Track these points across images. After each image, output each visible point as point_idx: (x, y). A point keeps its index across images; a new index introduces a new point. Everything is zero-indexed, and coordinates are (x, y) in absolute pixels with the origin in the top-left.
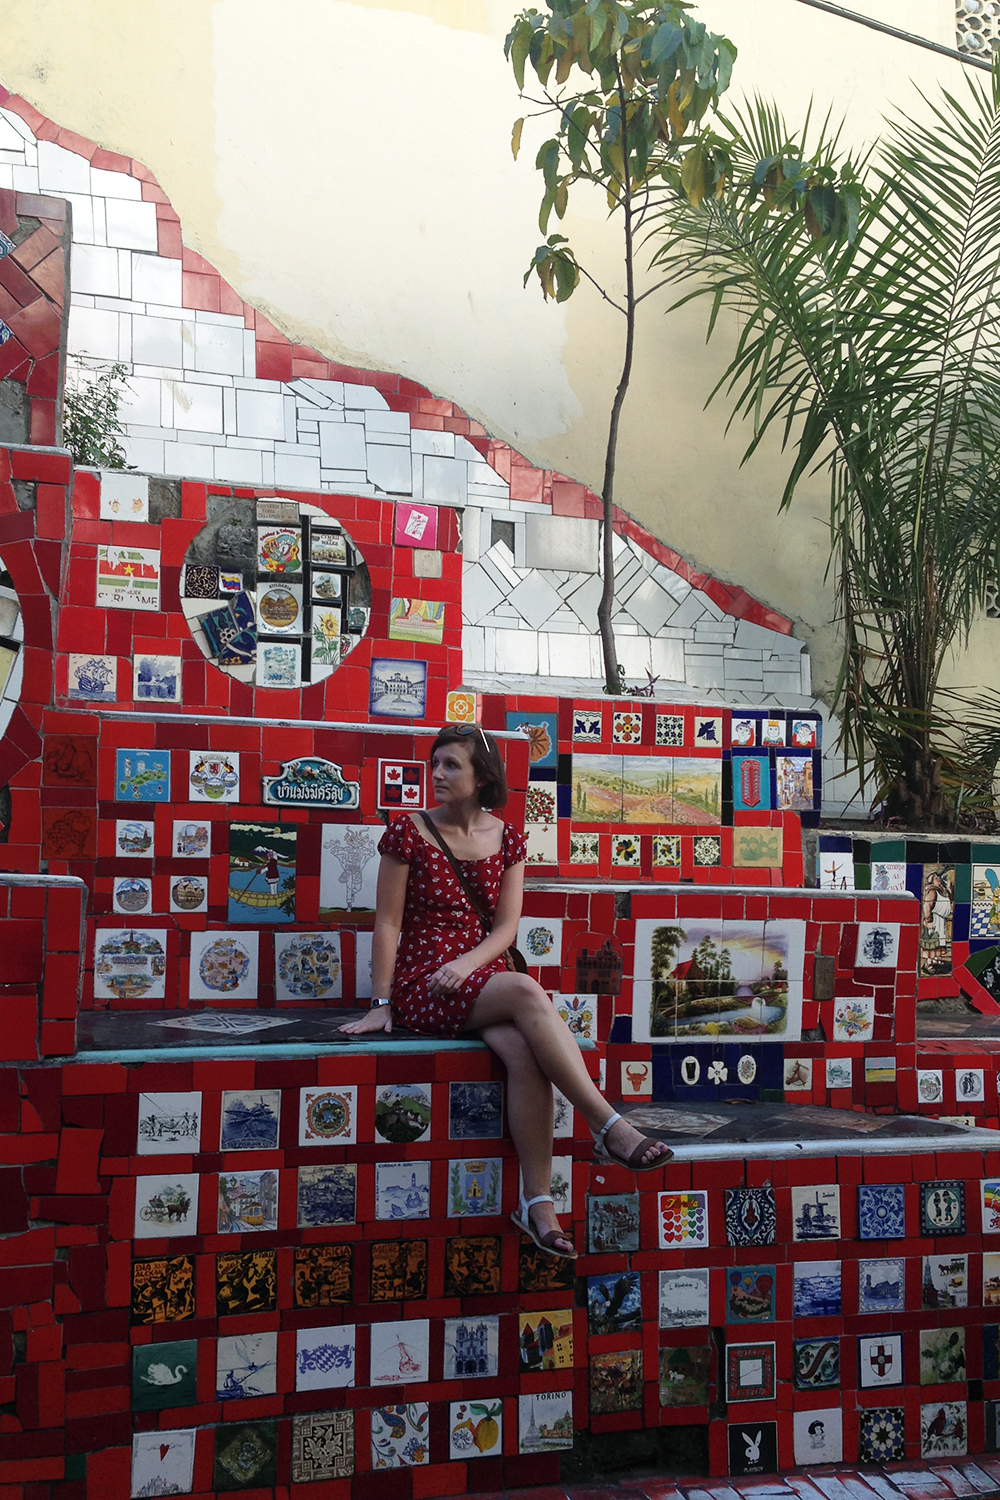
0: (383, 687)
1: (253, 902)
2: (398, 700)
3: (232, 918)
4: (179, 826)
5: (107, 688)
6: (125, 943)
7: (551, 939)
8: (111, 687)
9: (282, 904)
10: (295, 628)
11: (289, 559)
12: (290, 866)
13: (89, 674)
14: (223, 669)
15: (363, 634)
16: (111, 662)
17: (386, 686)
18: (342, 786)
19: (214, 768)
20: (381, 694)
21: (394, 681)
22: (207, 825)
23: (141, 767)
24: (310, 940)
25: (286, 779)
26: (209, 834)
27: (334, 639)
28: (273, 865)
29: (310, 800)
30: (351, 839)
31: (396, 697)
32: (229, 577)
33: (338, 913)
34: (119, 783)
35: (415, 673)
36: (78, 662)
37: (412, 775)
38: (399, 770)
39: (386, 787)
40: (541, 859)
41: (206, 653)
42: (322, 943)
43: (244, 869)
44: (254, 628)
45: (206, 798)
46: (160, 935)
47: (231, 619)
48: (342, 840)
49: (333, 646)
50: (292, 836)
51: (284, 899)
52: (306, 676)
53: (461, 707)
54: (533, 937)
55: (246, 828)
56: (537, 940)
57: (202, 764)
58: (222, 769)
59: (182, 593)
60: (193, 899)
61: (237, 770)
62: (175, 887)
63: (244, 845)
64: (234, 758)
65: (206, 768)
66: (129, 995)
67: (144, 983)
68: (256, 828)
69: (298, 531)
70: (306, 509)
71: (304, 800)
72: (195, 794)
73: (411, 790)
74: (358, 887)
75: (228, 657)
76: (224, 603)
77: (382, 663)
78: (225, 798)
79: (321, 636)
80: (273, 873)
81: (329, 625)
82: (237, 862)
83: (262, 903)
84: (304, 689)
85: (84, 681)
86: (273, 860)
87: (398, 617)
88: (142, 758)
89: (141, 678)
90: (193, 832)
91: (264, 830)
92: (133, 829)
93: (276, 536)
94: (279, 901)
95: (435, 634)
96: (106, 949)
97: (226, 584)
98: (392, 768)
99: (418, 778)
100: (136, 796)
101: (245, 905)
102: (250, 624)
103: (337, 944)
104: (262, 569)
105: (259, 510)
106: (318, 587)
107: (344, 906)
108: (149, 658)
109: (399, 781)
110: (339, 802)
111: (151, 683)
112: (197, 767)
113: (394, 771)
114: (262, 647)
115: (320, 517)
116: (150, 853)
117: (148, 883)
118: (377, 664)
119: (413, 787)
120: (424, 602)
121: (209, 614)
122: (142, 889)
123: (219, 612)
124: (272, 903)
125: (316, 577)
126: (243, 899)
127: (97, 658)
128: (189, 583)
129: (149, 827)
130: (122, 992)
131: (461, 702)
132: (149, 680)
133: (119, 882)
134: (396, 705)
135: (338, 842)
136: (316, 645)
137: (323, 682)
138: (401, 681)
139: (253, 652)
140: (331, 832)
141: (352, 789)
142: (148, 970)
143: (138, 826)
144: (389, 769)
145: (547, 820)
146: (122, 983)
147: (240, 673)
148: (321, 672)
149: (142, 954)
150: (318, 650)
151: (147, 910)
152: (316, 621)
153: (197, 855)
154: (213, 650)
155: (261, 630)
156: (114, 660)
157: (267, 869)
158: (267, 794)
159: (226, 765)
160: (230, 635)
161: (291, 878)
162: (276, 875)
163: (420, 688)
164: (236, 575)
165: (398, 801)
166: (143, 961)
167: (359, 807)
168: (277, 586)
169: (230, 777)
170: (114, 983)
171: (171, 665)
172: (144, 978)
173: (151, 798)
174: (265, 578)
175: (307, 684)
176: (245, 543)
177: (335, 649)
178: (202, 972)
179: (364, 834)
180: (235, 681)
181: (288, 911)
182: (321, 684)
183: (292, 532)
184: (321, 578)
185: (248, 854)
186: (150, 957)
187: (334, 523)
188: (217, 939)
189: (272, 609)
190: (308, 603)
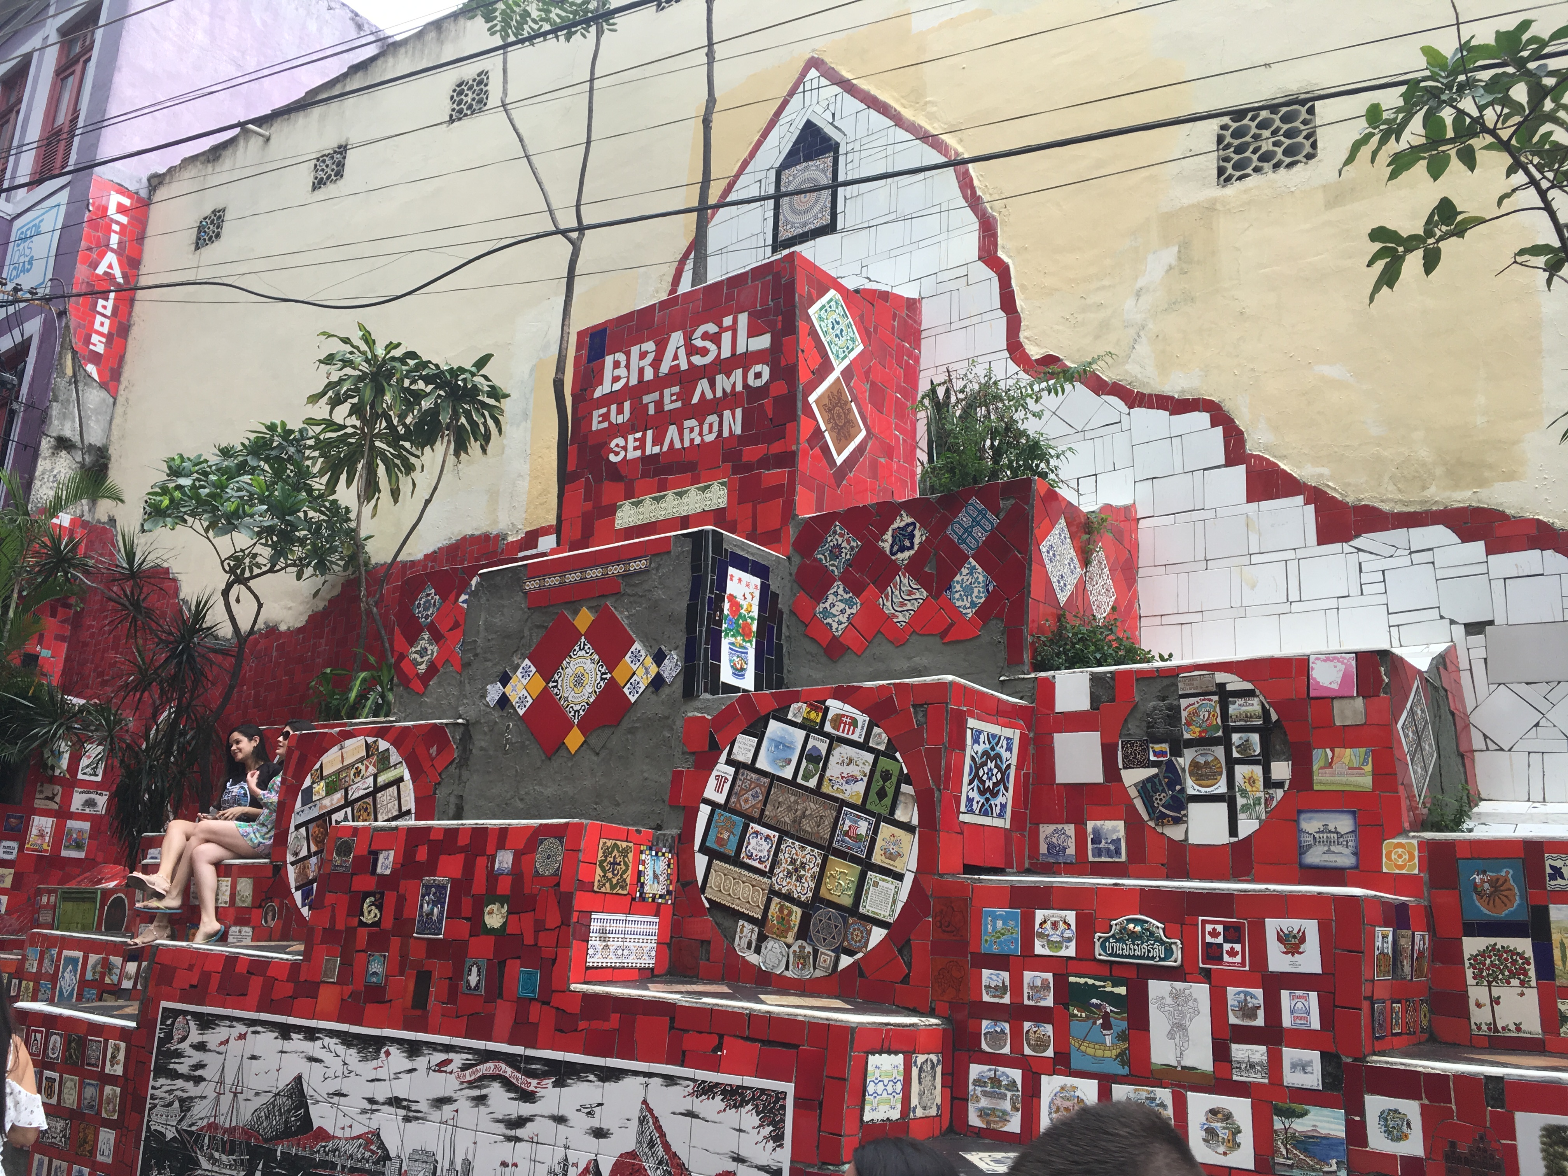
0: (1311, 839)
1: (1090, 1051)
2: (1329, 852)
3: (1074, 1065)
4: (1028, 976)
5: (1069, 852)
6: (990, 1079)
7: (1409, 1125)
8: (1071, 851)
9: (1117, 1056)
10: (1221, 787)
11: (1210, 725)
12: (1122, 1019)
13: (1054, 840)
14: (1159, 830)
15: (1286, 787)
16: (1070, 829)
17: (1315, 838)
18: (1162, 943)
19: (1055, 925)
20: (1310, 846)
21: (1322, 832)
22: (1049, 976)
23: (999, 924)
24: (1144, 1095)
25: (1113, 936)
26: (1051, 985)
27: (1258, 795)
28: (1106, 1017)
29: (1134, 957)
30: (1176, 996)
31: (1326, 848)
32: (1158, 747)
33: (1168, 1069)
34: (984, 938)
35: (1344, 824)
36: (1046, 830)
37: (1233, 934)
38: (1220, 928)
39: (1208, 946)
40: (1518, 1028)
41: (1146, 817)
42: (1155, 1099)
43: (1082, 1020)
44: (1183, 790)
45: (1047, 952)
46: (1016, 1075)
47: (1161, 785)
48: (1167, 996)
49: (1257, 802)
50: (1122, 990)
51: (1119, 1051)
52: (1233, 831)
53: (1400, 856)
54: (1386, 1120)
55: (1082, 981)
56: (1391, 1124)
57: (1045, 922)
58: (1061, 926)
59: (1120, 766)
60: (1041, 1045)
61: (1073, 927)
62: (1028, 1032)
63: (1082, 995)
64: (1071, 916)
65: (1048, 925)
66: (993, 1126)
67: (1004, 1117)
68: (1091, 982)
69: (1216, 698)
70: (1221, 677)
71: (1129, 957)
72: (1040, 949)
73: (1232, 948)
74: (1186, 1044)
75: (1161, 819)
76: (1154, 771)
77: (1309, 815)
78: (1063, 953)
79: (1244, 793)
80: (1107, 1025)
81: (1252, 781)
82: (1076, 1012)
83: (1099, 1053)
84: (1233, 844)
85: (1050, 846)
86: (1106, 1012)
87: (1321, 768)
88: (1001, 916)
89: (1093, 842)
90: (1038, 983)
91: (1098, 983)
92: (994, 977)
93: (1197, 705)
94: (1114, 1053)
95: (1365, 781)
96: (978, 1082)
97: (1156, 754)
98: (1212, 926)
99: (1239, 937)
100: (995, 949)
101: (1085, 1053)
102: (1178, 787)
103: (1169, 1102)
104: (1187, 736)
105: (1180, 685)
106: (1237, 747)
107: (1175, 1064)
108: (1099, 823)
109: (1220, 940)
110: (1161, 959)
111: (1101, 846)
112: (1041, 924)
113: (1214, 929)
114: (1193, 808)
115: (1234, 683)
116: (1006, 1000)
117: (1007, 1026)
118: (1303, 816)
119: (1235, 946)
120: (1348, 750)
121: (1143, 781)
122: (1002, 1031)
123: (1150, 779)
124: (1108, 1054)
125: (1236, 738)
126: (1083, 1048)
127: (1060, 827)
128: (1125, 757)
129: (1005, 975)
130: (988, 1123)
131: (1400, 850)
132: (1100, 843)
133: (986, 1025)
134: (1326, 857)
135: (1163, 998)
136: (1240, 801)
137: (1250, 836)
138: (1330, 832)
139: (1183, 812)
140: (1157, 989)
141: (1173, 947)
142: (1007, 1105)
143: (998, 975)
144: (1209, 928)
145: (1522, 983)
146: (988, 1115)
147: (1175, 833)
148: (1247, 827)
149: (1003, 1090)
150: (1243, 806)
151: (1006, 1050)
152: (1239, 779)
153: (1042, 1003)
154: (1149, 814)
155: (1190, 791)
156: (1072, 826)
157: (1101, 1021)
158: (1098, 950)
159: (1065, 922)
160: (1161, 798)
161: (1123, 1032)
162: (1110, 1028)
163: (1351, 838)
164: (1163, 745)
165: (1219, 959)
166: (1003, 1097)
167: (1182, 965)
168: (1202, 750)
169: (1068, 933)
170: (983, 1113)
171: (1115, 828)
172: (1005, 1112)
173: (1006, 950)
174: (1190, 744)
175: (1235, 839)
176: (1168, 716)
177: (1260, 804)
178: (1050, 1113)
179: (1187, 992)
180: (1169, 838)
181: (1123, 1064)
182: (1249, 838)
183: (1210, 700)
184: (1240, 738)
185: (1085, 1006)
186: (1009, 1094)
187: (1248, 686)
188: (1062, 1084)
189: (1200, 772)
190: (1231, 763)
